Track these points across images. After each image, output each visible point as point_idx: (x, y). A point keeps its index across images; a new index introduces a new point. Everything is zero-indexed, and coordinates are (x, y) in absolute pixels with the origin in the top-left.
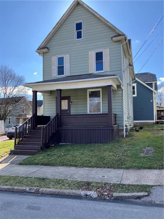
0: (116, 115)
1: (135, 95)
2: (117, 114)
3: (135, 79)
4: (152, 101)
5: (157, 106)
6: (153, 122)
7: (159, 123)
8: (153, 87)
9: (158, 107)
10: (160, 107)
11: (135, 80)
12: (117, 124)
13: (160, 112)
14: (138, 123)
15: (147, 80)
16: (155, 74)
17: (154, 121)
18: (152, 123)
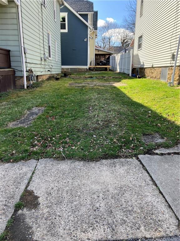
0: (9, 51)
1: (66, 31)
2: (11, 50)
3: (63, 4)
4: (86, 40)
5: (95, 49)
6: (86, 67)
7: (94, 70)
8: (88, 20)
9: (97, 51)
10: (99, 50)
11: (63, 6)
12: (12, 67)
13: (99, 56)
14: (69, 69)
15: (81, 9)
16: (92, 2)
17: (88, 67)
18: (85, 70)
